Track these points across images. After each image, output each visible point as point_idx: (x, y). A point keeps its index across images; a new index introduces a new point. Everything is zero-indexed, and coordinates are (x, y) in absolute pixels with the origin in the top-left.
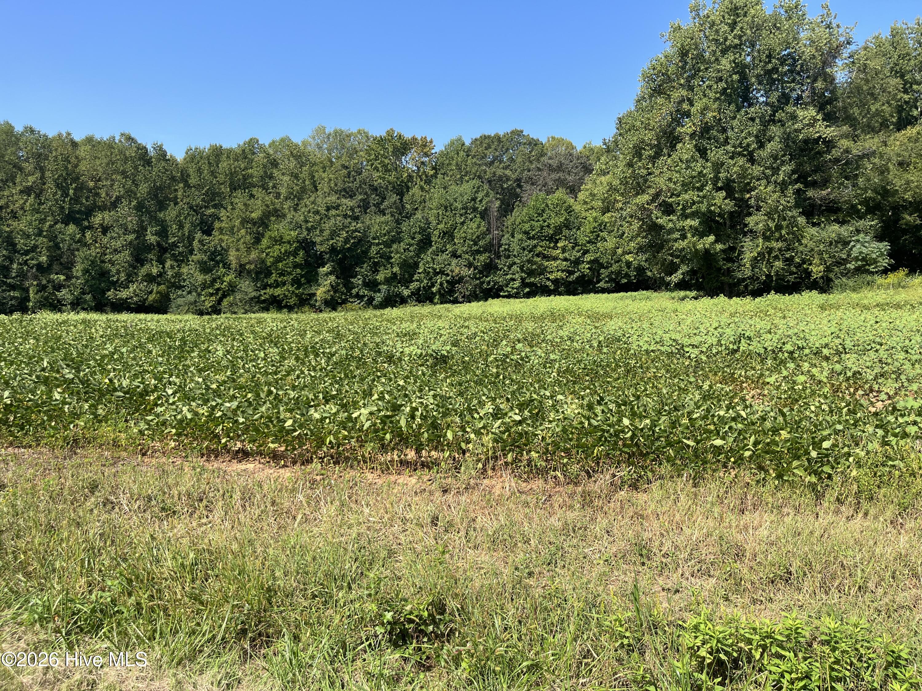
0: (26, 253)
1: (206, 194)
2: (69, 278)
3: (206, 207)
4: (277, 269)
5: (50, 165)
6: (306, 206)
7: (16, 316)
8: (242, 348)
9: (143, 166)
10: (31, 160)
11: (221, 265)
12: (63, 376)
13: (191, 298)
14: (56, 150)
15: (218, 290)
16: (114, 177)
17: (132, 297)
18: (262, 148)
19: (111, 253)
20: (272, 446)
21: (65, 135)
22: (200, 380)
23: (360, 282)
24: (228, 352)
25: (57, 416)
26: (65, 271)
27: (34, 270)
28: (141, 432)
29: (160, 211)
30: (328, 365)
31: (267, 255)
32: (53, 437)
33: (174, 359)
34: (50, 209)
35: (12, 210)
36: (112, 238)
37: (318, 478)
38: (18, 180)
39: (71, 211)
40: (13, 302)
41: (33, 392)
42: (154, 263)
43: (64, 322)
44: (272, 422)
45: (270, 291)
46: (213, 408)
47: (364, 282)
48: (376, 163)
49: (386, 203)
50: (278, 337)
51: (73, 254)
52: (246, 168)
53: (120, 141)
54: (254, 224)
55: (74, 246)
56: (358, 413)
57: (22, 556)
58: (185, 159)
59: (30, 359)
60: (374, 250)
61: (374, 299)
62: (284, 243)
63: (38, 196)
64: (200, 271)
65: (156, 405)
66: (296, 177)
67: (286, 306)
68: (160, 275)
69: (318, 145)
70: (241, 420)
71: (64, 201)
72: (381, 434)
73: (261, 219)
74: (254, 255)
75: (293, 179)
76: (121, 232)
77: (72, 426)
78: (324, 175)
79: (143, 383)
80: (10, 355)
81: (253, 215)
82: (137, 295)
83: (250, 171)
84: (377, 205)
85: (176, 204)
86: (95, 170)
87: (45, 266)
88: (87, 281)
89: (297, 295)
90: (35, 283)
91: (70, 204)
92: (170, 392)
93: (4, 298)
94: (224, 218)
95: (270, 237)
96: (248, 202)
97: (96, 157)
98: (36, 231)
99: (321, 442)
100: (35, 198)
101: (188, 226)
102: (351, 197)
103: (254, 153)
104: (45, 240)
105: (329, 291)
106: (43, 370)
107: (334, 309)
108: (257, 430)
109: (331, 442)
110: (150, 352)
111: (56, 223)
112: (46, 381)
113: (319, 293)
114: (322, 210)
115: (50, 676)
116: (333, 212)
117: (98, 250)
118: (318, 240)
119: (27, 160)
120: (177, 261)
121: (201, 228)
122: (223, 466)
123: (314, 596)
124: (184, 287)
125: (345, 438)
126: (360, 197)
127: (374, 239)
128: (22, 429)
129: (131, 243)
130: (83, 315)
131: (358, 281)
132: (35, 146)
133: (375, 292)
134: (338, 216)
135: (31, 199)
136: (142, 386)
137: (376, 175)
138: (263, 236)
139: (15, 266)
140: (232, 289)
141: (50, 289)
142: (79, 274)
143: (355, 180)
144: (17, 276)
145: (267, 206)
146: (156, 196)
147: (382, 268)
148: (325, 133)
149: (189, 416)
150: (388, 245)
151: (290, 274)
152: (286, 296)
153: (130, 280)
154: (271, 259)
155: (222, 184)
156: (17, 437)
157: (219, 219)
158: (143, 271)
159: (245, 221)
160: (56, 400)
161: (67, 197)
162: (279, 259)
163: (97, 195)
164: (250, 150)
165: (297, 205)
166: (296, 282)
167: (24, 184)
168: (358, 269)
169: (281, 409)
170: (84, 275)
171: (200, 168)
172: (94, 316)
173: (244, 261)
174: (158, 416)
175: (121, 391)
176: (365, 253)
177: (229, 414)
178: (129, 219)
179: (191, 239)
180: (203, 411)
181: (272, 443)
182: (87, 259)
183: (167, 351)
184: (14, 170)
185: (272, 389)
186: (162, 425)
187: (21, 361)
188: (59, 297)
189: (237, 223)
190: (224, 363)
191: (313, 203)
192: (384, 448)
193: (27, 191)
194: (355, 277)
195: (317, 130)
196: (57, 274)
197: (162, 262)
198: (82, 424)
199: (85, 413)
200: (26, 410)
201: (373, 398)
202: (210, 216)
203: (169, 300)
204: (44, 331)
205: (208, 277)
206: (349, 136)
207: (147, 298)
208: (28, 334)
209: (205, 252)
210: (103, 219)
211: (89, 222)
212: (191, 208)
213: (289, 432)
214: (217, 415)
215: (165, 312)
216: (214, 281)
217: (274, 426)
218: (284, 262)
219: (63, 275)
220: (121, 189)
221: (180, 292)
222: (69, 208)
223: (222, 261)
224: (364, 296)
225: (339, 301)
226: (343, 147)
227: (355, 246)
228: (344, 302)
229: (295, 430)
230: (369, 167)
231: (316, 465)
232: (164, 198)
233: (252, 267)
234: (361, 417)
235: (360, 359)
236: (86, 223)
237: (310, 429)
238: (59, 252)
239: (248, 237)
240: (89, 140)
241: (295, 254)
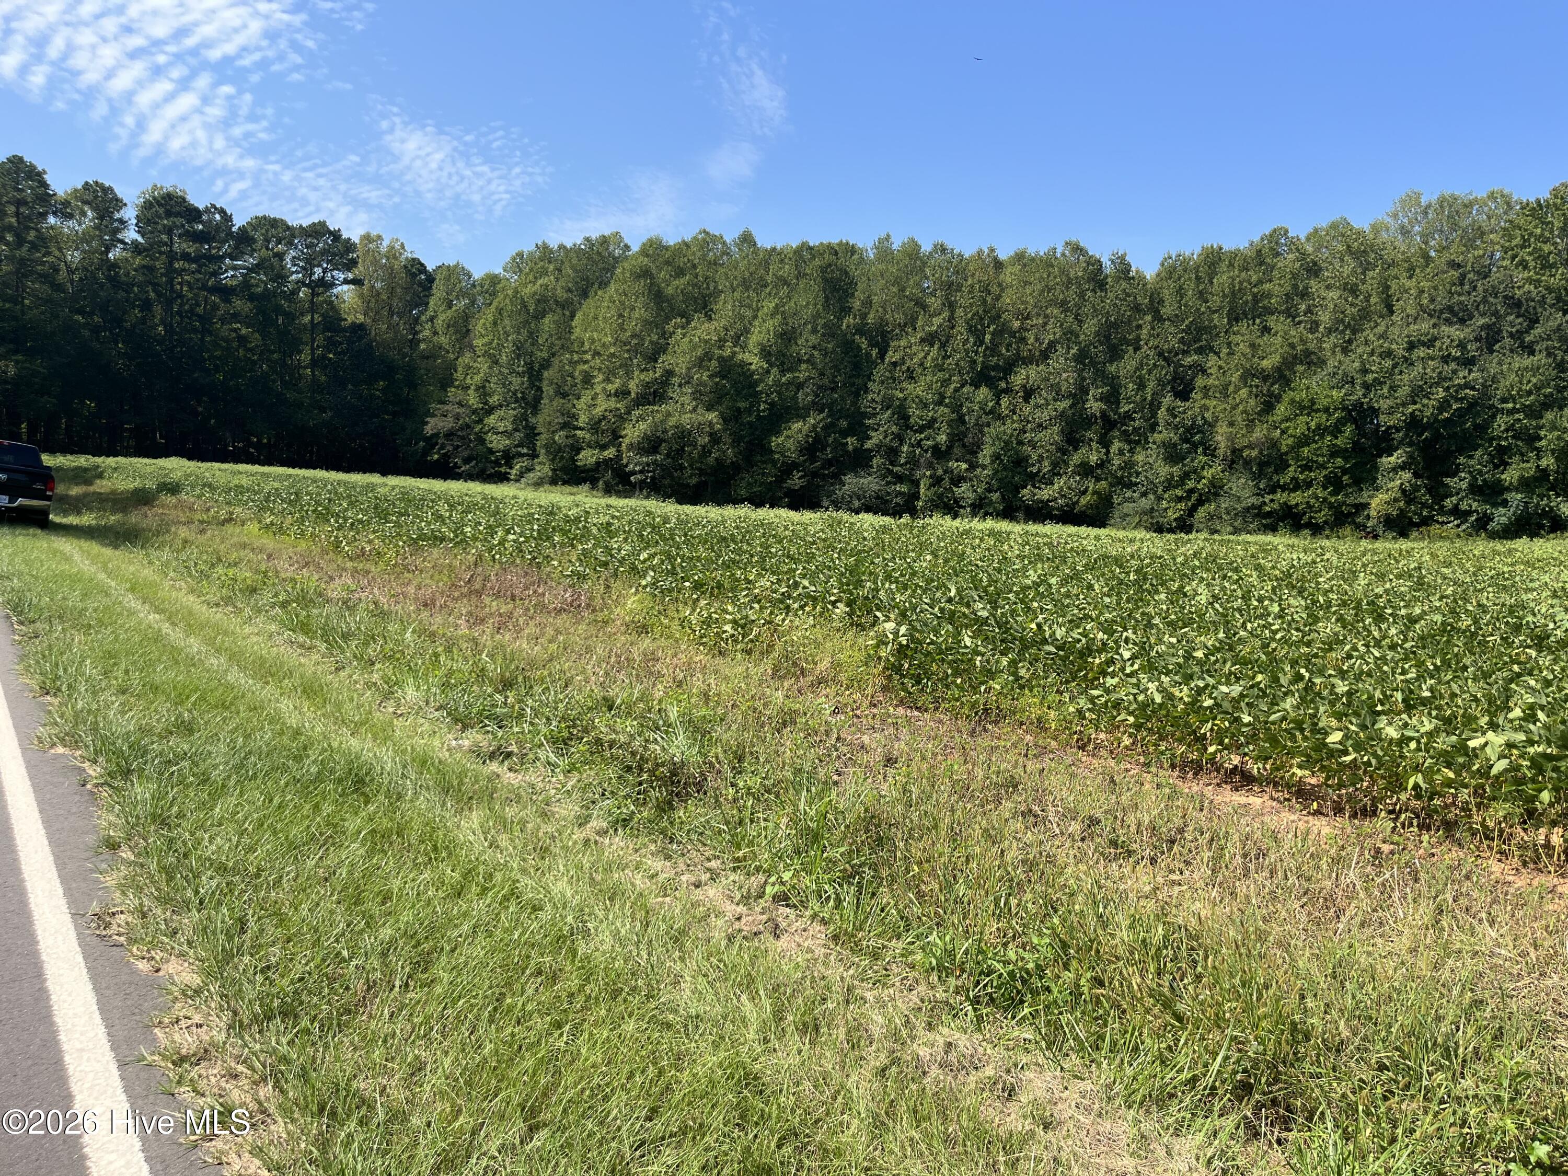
0: (921, 429)
1: (1187, 331)
2: (972, 467)
3: (1185, 353)
4: (1298, 458)
5: (962, 299)
6: (1367, 343)
7: (906, 519)
8: (1239, 593)
9: (1094, 291)
10: (938, 293)
11: (1200, 450)
12: (974, 613)
13: (1145, 503)
14: (973, 275)
15: (1191, 491)
16: (1049, 311)
17: (1056, 499)
18: (1294, 245)
19: (1032, 430)
20: (1299, 773)
21: (986, 251)
22: (1174, 640)
23: (1464, 485)
24: (1216, 598)
25: (964, 670)
26: (968, 457)
27: (929, 454)
28: (1080, 712)
29: (1111, 362)
30: (1405, 640)
31: (1283, 432)
32: (957, 700)
33: (1128, 601)
34: (957, 365)
35: (908, 368)
36: (1037, 406)
37: (1386, 848)
38: (919, 323)
39: (985, 367)
40: (899, 500)
41: (937, 633)
42: (1094, 445)
43: (968, 532)
44: (1302, 730)
45: (1280, 496)
46: (1200, 691)
47: (1471, 486)
48: (1524, 254)
49: (1538, 330)
50: (1303, 579)
51: (982, 432)
52: (1260, 282)
53: (1063, 255)
54: (1265, 378)
55: (984, 419)
56: (1482, 741)
57: (916, 868)
58: (1158, 275)
59: (928, 583)
60: (1501, 422)
61: (1492, 520)
62: (1318, 411)
63: (943, 346)
64: (1165, 459)
65: (1104, 674)
66: (1354, 291)
67: (1309, 525)
68: (1102, 465)
69: (1402, 227)
70: (1246, 719)
71: (977, 352)
72: (1529, 789)
73: (1278, 369)
74: (1259, 433)
75: (1346, 294)
76: (1050, 397)
77: (983, 688)
78: (1408, 284)
79: (1086, 636)
80: (902, 575)
81: (1265, 363)
82: (1064, 496)
83: (1267, 286)
84: (1517, 336)
85: (1136, 349)
86: (1023, 303)
87: (944, 448)
88: (996, 472)
89: (1331, 506)
90: (928, 473)
91: (984, 356)
92: (1127, 655)
93: (888, 494)
94: (1212, 371)
95: (1292, 401)
96: (1258, 341)
97: (1026, 283)
98: (936, 397)
99: (1396, 783)
100: (939, 349)
101: (1152, 384)
102: (1462, 321)
103: (1278, 254)
104: (946, 410)
105: (1396, 500)
106: (950, 600)
107: (1403, 534)
108: (1274, 740)
109: (1416, 786)
110: (1090, 587)
111: (963, 386)
112: (951, 618)
113: (1374, 503)
114: (1399, 349)
115: (953, 1057)
116: (1421, 352)
117: (1016, 425)
118: (1384, 404)
119: (933, 294)
120: (1129, 442)
121: (1173, 388)
122: (1209, 791)
123: (1382, 1067)
124: (1136, 484)
125: (1449, 783)
126: (1482, 321)
127: (1504, 400)
128: (918, 683)
129: (1062, 414)
130: (990, 523)
131: (1460, 482)
132: (945, 273)
133: (1495, 505)
134: (1432, 359)
135: (934, 351)
136: (1084, 640)
137: (1520, 276)
138: (1278, 398)
139: (905, 448)
140: (1216, 490)
141: (946, 483)
142: (987, 461)
143: (1475, 288)
144: (906, 463)
145: (1292, 346)
146: (1108, 338)
147: (1517, 458)
148: (1419, 205)
149: (1158, 699)
150: (1534, 413)
151: (1323, 466)
152: (1309, 506)
153: (1055, 473)
154: (1290, 441)
155: (1215, 312)
156: (910, 693)
157: (1204, 371)
158: (1076, 459)
159: (1248, 375)
160: (966, 647)
161: (981, 345)
162: (1304, 441)
163: (1023, 340)
164: (1271, 249)
165: (1350, 342)
166: (1334, 483)
167: (927, 328)
168: (1462, 460)
169: (1322, 709)
170: (993, 462)
171: (1181, 288)
172: (1004, 526)
173: (1240, 442)
174: (1108, 691)
175: (1052, 644)
176: (1482, 428)
177: (1226, 705)
178: (1064, 375)
179: (1154, 406)
180: (1183, 693)
181: (1300, 767)
182: (999, 439)
183: (1117, 587)
184: (916, 309)
185: (1303, 671)
186: (1114, 707)
187: (917, 585)
188: (957, 495)
189: (1235, 378)
190: (1210, 615)
191: (1383, 336)
192: (1531, 817)
193: (930, 339)
194: (1454, 475)
195: (1403, 201)
196: (957, 461)
197: (1105, 443)
198: (998, 687)
199: (1002, 671)
200: (926, 656)
201: (1511, 716)
202: (1190, 367)
203: (1111, 505)
204: (942, 544)
205: (1176, 470)
206: (1468, 205)
207: (1078, 500)
208: (921, 547)
209: (1176, 428)
210: (1028, 377)
211: (1007, 383)
212: (1160, 354)
213: (1332, 753)
214: (1206, 704)
215: (1103, 525)
216: (1186, 476)
217: (1305, 738)
218: (1314, 446)
219: (965, 462)
220: (1057, 330)
221: (1129, 494)
222: (983, 363)
223: (1201, 443)
224: (1469, 513)
225: (1416, 519)
226: (1454, 227)
227: (1460, 416)
228: (1426, 522)
229: (1346, 753)
230: (1506, 263)
231: (1383, 823)
232: (1120, 340)
233: (1254, 453)
234: (1488, 750)
235: (1474, 635)
236: (1003, 385)
237: (1375, 755)
238: (962, 428)
239: (1252, 402)
240: (1020, 257)
241: (1336, 431)
